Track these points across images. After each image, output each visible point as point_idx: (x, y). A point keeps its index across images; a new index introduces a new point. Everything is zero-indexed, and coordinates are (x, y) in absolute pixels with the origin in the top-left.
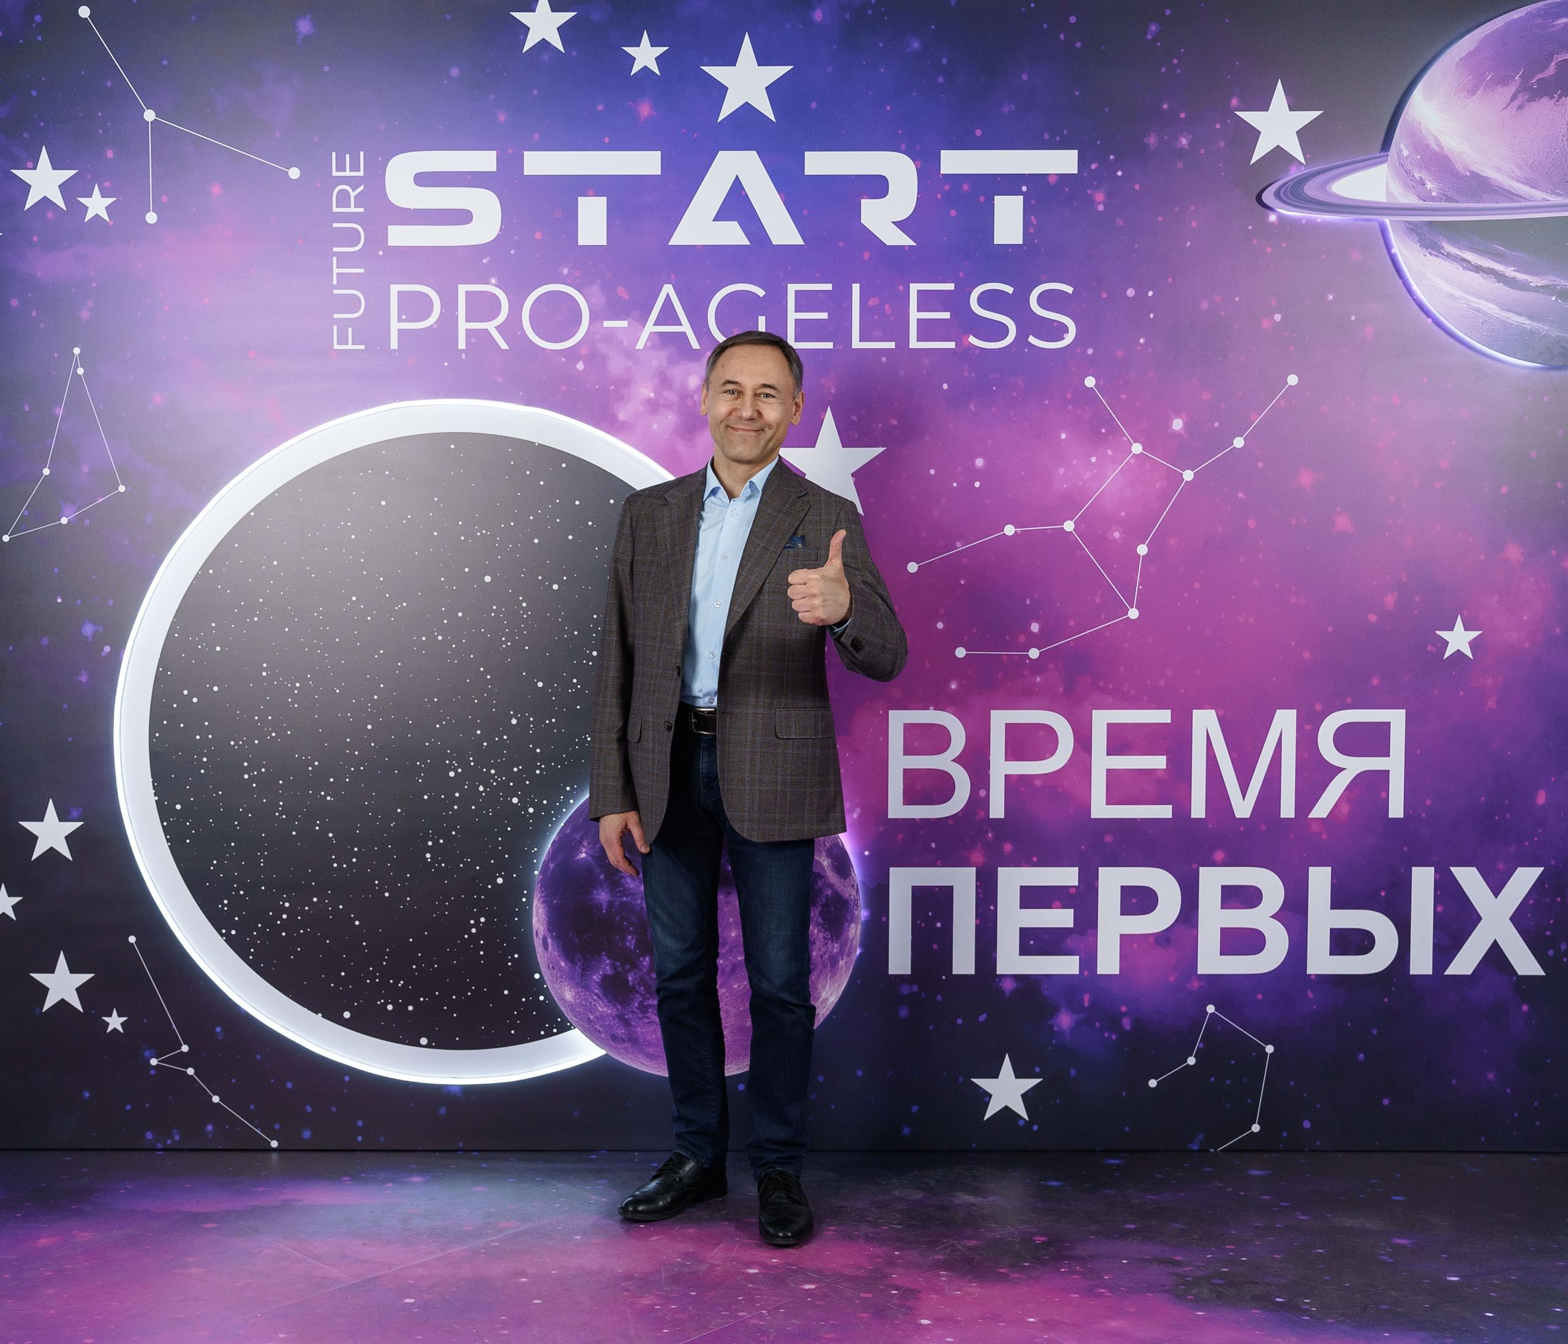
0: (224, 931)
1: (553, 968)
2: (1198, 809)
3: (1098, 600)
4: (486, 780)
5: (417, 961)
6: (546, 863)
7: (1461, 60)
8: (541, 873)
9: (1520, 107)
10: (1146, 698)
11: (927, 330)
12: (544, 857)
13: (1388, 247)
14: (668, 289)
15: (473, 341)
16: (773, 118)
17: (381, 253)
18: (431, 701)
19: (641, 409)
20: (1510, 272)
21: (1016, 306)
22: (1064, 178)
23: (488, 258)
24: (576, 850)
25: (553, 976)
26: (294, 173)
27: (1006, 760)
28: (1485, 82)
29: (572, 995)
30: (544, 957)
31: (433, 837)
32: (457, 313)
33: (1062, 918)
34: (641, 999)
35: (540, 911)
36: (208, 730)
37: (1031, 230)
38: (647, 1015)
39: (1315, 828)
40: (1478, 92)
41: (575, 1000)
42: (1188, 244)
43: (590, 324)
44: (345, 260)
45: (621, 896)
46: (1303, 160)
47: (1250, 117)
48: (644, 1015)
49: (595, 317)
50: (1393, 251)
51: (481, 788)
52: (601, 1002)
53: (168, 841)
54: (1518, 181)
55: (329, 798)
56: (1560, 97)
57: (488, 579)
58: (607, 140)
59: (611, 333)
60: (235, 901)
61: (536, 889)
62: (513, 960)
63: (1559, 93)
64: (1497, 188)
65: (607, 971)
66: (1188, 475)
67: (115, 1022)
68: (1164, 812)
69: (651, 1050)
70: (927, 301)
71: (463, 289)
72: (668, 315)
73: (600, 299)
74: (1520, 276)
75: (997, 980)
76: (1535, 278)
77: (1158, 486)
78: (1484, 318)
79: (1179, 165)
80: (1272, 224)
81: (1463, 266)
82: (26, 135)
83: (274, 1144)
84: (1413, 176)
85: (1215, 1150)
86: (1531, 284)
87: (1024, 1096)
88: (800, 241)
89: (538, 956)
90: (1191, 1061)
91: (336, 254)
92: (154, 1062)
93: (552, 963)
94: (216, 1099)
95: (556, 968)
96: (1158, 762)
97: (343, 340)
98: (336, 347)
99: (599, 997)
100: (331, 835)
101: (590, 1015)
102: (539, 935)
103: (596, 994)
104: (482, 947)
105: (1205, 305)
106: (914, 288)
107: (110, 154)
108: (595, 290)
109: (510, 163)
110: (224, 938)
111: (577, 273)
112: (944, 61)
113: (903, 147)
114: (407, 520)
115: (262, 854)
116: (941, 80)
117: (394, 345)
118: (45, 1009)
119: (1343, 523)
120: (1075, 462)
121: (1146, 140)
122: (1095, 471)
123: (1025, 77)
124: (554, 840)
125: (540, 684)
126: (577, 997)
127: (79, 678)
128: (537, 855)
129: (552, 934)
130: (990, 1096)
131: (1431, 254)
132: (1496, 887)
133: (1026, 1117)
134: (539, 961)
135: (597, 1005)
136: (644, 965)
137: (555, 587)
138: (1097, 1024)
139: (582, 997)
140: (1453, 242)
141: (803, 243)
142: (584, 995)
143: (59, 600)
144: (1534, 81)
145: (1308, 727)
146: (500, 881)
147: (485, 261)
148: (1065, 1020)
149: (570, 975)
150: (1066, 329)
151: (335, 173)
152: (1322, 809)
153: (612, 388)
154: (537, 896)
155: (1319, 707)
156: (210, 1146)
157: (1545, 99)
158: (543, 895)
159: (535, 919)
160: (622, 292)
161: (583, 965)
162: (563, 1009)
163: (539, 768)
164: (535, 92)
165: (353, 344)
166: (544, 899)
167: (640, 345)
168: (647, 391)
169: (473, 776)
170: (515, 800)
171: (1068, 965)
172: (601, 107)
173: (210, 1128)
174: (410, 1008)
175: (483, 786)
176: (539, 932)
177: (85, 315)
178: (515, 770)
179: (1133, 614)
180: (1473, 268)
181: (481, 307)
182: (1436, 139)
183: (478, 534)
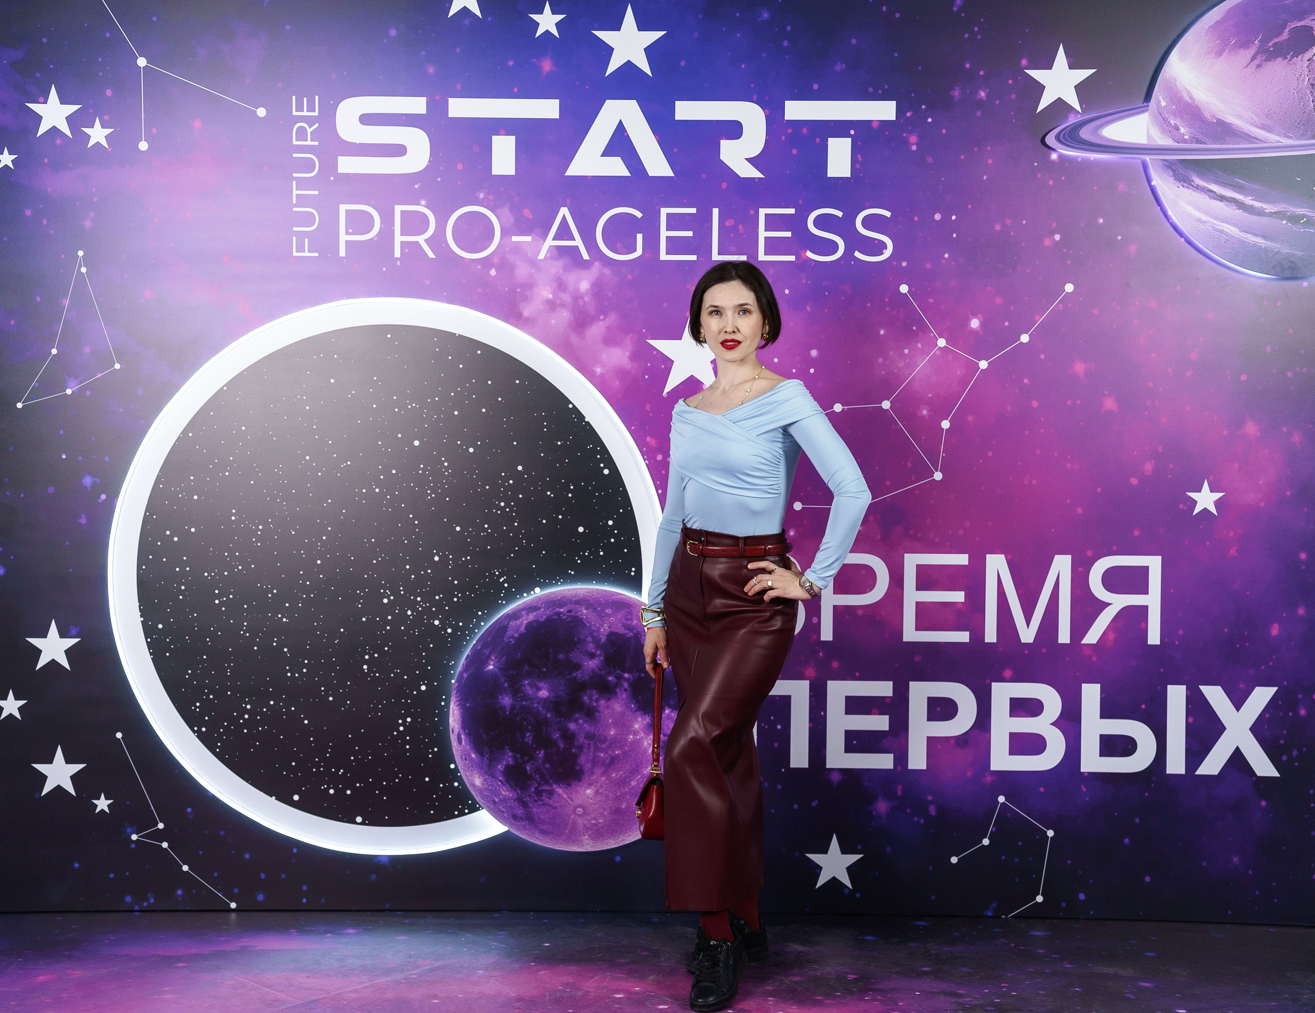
0: (196, 729)
1: (466, 759)
2: (991, 636)
3: (909, 465)
4: (413, 606)
5: (355, 754)
6: (461, 674)
7: (1210, 27)
8: (456, 682)
9: (1259, 66)
10: (948, 544)
11: (773, 246)
12: (459, 668)
13: (1149, 180)
14: (564, 211)
15: (407, 251)
16: (650, 73)
17: (332, 178)
18: (369, 541)
19: (542, 307)
20: (1248, 201)
21: (844, 227)
22: (884, 124)
23: (419, 184)
24: (486, 663)
25: (465, 766)
26: (261, 112)
27: (834, 593)
28: (1230, 46)
29: (481, 781)
30: (459, 750)
31: (369, 652)
32: (393, 228)
33: (880, 723)
34: (537, 785)
35: (456, 712)
36: (186, 564)
37: (858, 166)
38: (542, 798)
39: (1087, 652)
40: (1224, 54)
41: (483, 786)
42: (985, 177)
43: (501, 238)
44: (302, 184)
45: (522, 701)
46: (1079, 109)
47: (1036, 74)
48: (540, 798)
49: (505, 233)
50: (1153, 183)
51: (409, 613)
52: (504, 788)
53: (151, 654)
54: (1256, 126)
55: (284, 620)
56: (1292, 57)
57: (417, 443)
58: (516, 90)
59: (518, 247)
60: (206, 704)
61: (453, 694)
62: (433, 753)
63: (1291, 54)
64: (1238, 132)
65: (509, 762)
66: (983, 365)
67: (102, 804)
68: (963, 637)
69: (544, 827)
70: (773, 222)
71: (398, 209)
72: (564, 232)
73: (510, 219)
74: (1257, 204)
75: (827, 772)
76: (1269, 205)
77: (958, 373)
78: (1227, 238)
79: (979, 114)
80: (1053, 162)
81: (1209, 196)
82: (38, 75)
83: (233, 905)
84: (1169, 122)
85: (1006, 916)
86: (1266, 211)
87: (849, 869)
88: (671, 174)
89: (454, 749)
90: (986, 842)
91: (296, 179)
92: (134, 837)
93: (465, 755)
94: (185, 868)
95: (468, 759)
96: (958, 597)
97: (300, 249)
98: (295, 254)
99: (502, 783)
100: (286, 650)
101: (495, 798)
102: (455, 732)
103: (500, 781)
104: (408, 742)
105: (998, 227)
106: (763, 212)
107: (109, 93)
108: (505, 211)
109: (438, 107)
110: (196, 734)
111: (491, 197)
112: (789, 28)
113: (755, 98)
114: (352, 395)
115: (229, 665)
116: (786, 43)
117: (342, 253)
118: (43, 794)
119: (1110, 404)
120: (891, 353)
121: (951, 93)
122: (908, 361)
123: (854, 41)
124: (468, 655)
125: (458, 529)
126: (484, 783)
127: (80, 521)
128: (454, 667)
129: (465, 731)
130: (821, 868)
131: (1183, 186)
132: (1238, 703)
133: (850, 886)
134: (454, 753)
135: (501, 790)
136: (539, 757)
137: (471, 450)
138: (908, 811)
139: (489, 783)
140: (1201, 176)
141: (674, 175)
142: (491, 782)
143: (64, 457)
144: (1271, 44)
145: (1080, 569)
146: (423, 688)
147: (416, 186)
148: (882, 806)
149: (479, 765)
150: (884, 246)
151: (295, 113)
152: (1092, 637)
153: (519, 290)
154: (453, 700)
155: (1089, 553)
156: (180, 907)
157: (1279, 60)
158: (458, 699)
159: (451, 719)
160: (527, 213)
161: (490, 756)
162: (473, 793)
163: (457, 596)
164: (458, 50)
165: (309, 252)
166: (458, 703)
167: (541, 256)
168: (546, 293)
169: (403, 602)
170: (437, 622)
171: (884, 761)
172: (511, 63)
173: (180, 892)
174: (349, 792)
175: (411, 611)
176: (454, 729)
177: (88, 224)
178: (437, 597)
179: (938, 476)
180: (1217, 197)
181: (414, 223)
182: (1188, 92)
183: (409, 407)
